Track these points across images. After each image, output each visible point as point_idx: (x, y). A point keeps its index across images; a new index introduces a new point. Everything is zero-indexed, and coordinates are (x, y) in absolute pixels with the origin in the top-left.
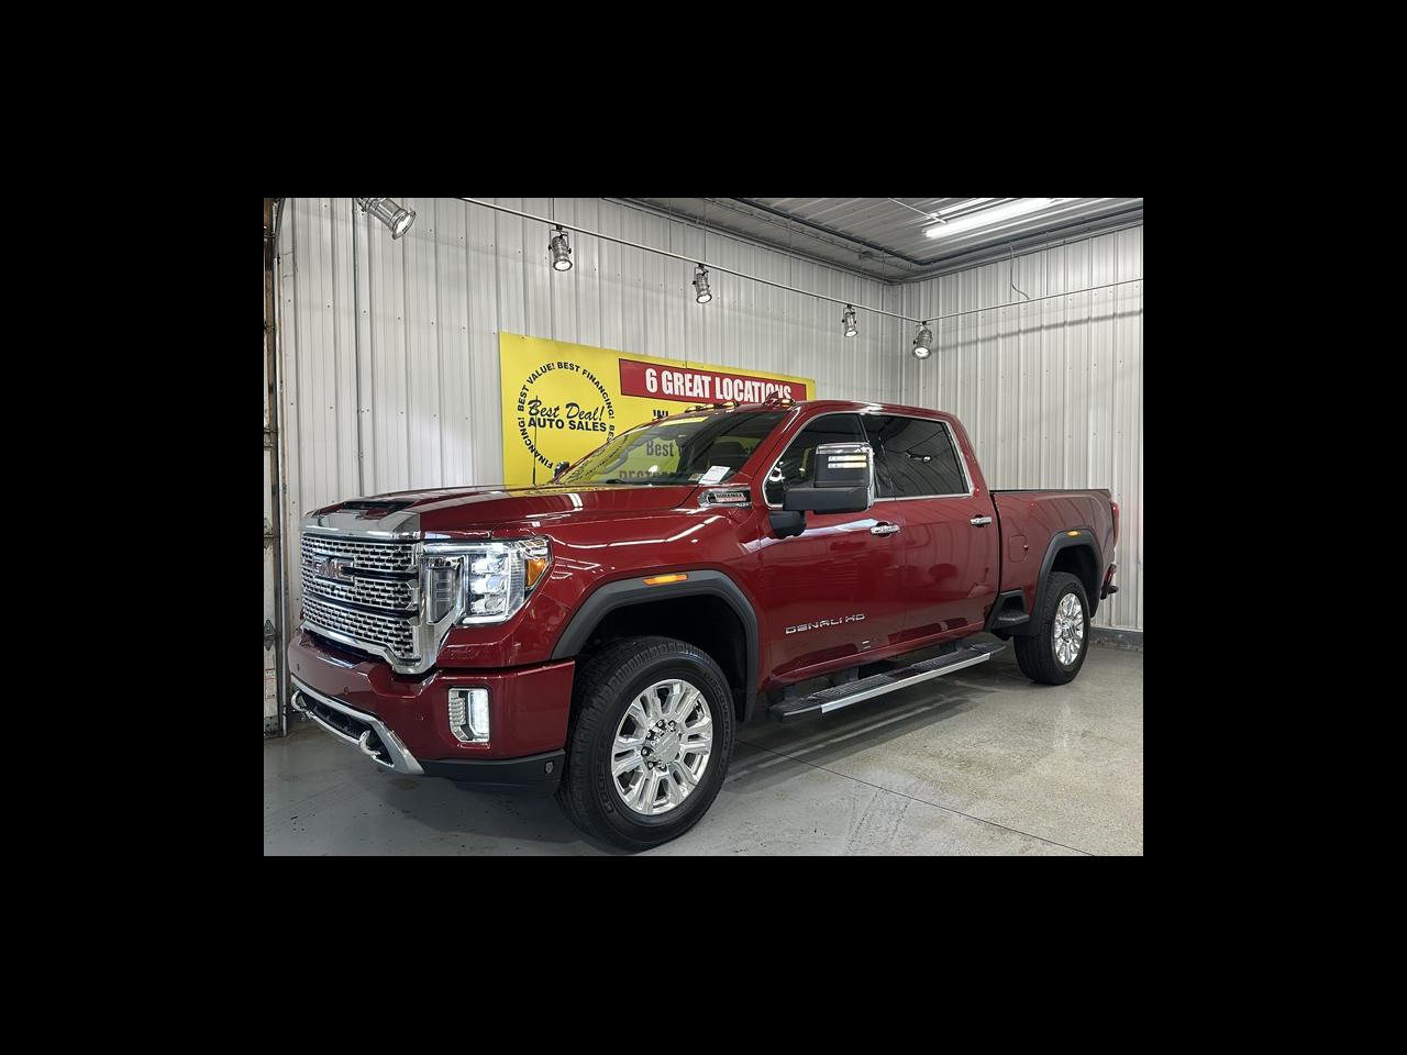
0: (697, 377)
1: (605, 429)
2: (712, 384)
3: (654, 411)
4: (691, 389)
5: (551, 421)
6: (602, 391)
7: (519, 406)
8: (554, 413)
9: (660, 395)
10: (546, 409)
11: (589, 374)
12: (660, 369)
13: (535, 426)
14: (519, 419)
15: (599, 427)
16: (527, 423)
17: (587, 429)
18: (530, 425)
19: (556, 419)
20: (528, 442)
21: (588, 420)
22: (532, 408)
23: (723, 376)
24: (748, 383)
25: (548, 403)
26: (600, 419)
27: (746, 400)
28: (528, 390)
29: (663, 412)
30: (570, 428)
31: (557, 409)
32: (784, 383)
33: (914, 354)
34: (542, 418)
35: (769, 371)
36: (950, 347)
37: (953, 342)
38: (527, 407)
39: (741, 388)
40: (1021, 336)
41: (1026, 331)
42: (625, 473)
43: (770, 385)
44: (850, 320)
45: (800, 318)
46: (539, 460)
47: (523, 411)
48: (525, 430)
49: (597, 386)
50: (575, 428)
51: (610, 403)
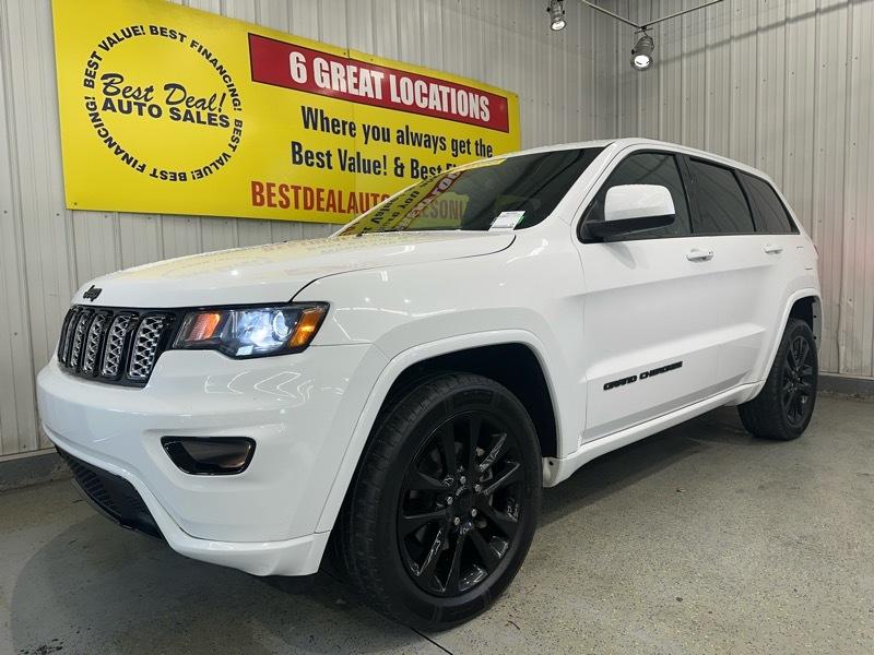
0: (364, 73)
1: (228, 125)
2: (385, 84)
3: (303, 108)
4: (356, 86)
5: (140, 106)
6: (221, 73)
7: (86, 80)
8: (146, 95)
9: (310, 87)
10: (131, 88)
11: (201, 47)
12: (310, 55)
13: (114, 110)
14: (86, 98)
15: (218, 121)
16: (100, 105)
17: (199, 121)
18: (105, 108)
19: (148, 104)
20: (103, 133)
21: (200, 109)
22: (107, 85)
23: (399, 74)
24: (433, 87)
25: (133, 80)
26: (220, 110)
27: (431, 107)
28: (100, 59)
29: (316, 110)
30: (172, 118)
31: (150, 90)
32: (481, 93)
33: (633, 63)
34: (125, 101)
35: (462, 75)
36: (674, 60)
37: (678, 53)
38: (99, 84)
39: (425, 91)
40: (761, 35)
41: (768, 28)
42: (261, 185)
43: (461, 92)
44: (558, 9)
45: (499, 19)
46: (123, 159)
47: (93, 87)
48: (97, 114)
49: (215, 65)
50: (179, 118)
51: (234, 90)
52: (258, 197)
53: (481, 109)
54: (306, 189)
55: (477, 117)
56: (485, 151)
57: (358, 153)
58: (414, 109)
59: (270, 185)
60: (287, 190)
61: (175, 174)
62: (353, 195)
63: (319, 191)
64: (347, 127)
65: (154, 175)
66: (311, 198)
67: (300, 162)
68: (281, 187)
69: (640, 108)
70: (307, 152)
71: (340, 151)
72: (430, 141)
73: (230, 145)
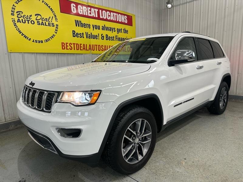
0: (92, 9)
1: (54, 26)
2: (98, 13)
3: (75, 20)
4: (90, 13)
5: (28, 21)
6: (51, 10)
7: (12, 13)
8: (30, 18)
9: (77, 14)
10: (25, 16)
11: (45, 2)
12: (77, 4)
13: (21, 22)
14: (12, 19)
15: (51, 25)
16: (16, 21)
17: (46, 25)
18: (18, 22)
19: (31, 20)
20: (18, 29)
21: (46, 22)
22: (18, 15)
23: (102, 10)
24: (112, 13)
25: (26, 13)
26: (52, 22)
27: (111, 19)
28: (15, 7)
29: (79, 21)
30: (38, 24)
31: (31, 16)
32: (125, 15)
33: (167, 6)
34: (24, 20)
35: (120, 10)
36: (178, 5)
37: (179, 4)
38: (15, 13)
39: (109, 15)
42: (64, 43)
43: (119, 15)
46: (24, 37)
47: (14, 15)
48: (16, 24)
49: (49, 8)
50: (40, 24)
51: (55, 15)
52: (63, 47)
53: (125, 20)
54: (77, 44)
55: (124, 22)
56: (126, 31)
57: (91, 33)
58: (106, 20)
59: (67, 43)
60: (72, 45)
61: (39, 41)
62: (90, 45)
63: (81, 44)
64: (88, 25)
65: (33, 41)
66: (78, 47)
67: (75, 36)
68: (70, 44)
69: (168, 19)
70: (77, 33)
71: (86, 33)
72: (111, 29)
73: (55, 32)
